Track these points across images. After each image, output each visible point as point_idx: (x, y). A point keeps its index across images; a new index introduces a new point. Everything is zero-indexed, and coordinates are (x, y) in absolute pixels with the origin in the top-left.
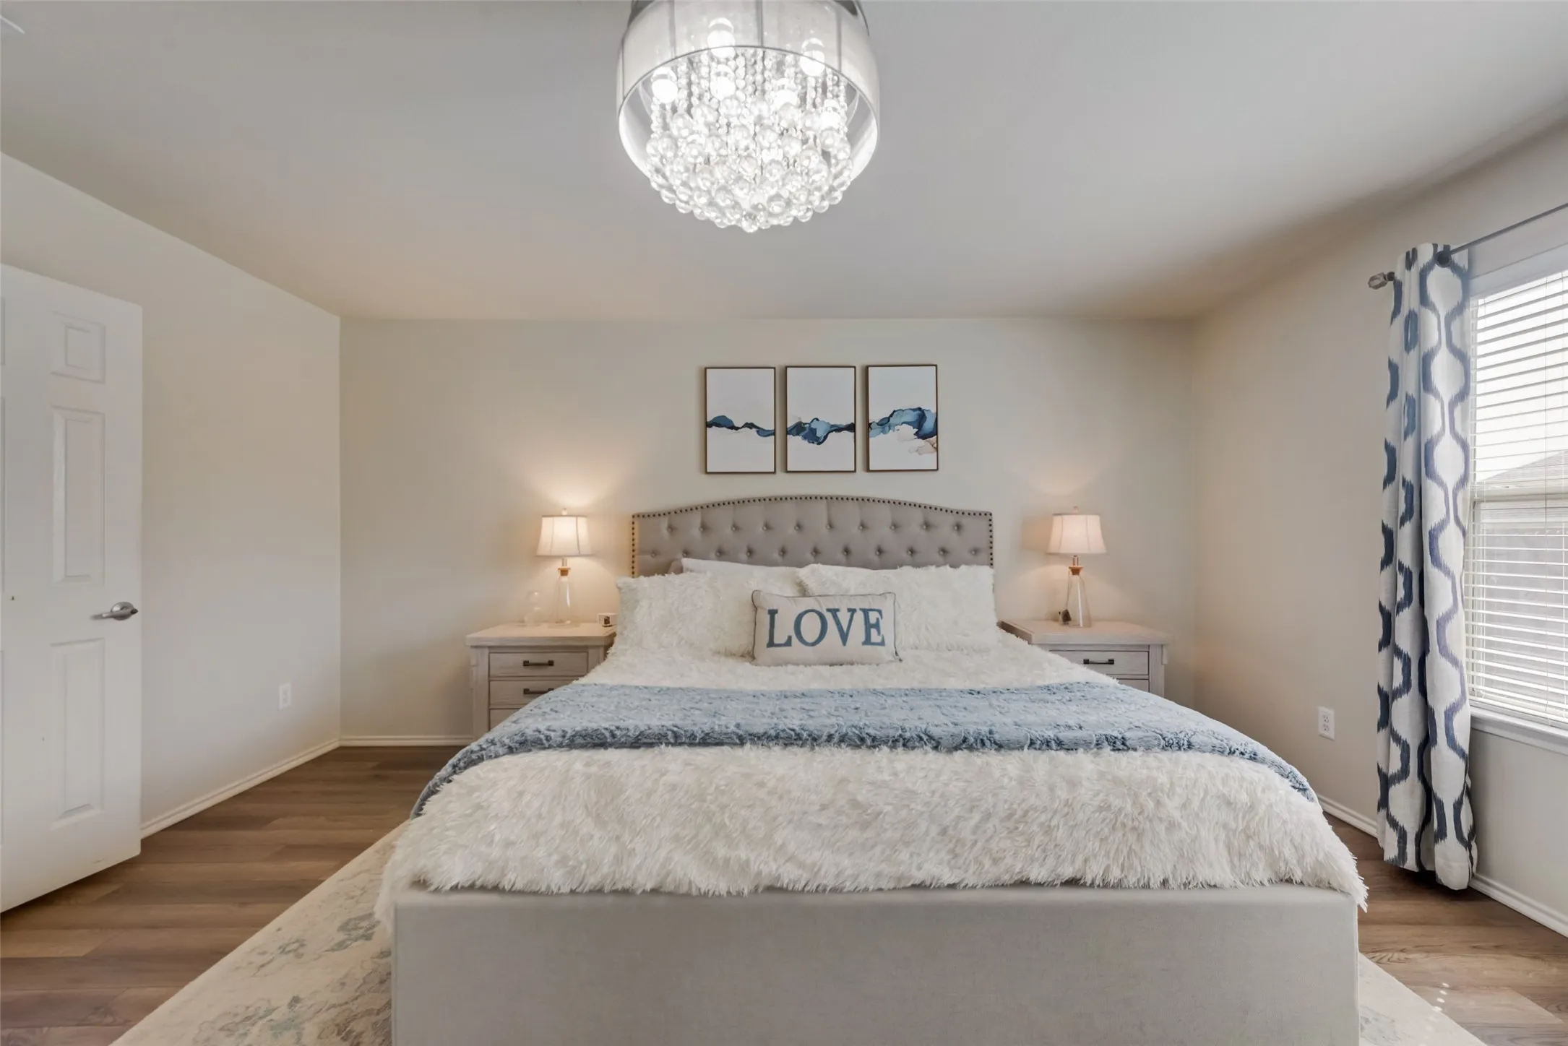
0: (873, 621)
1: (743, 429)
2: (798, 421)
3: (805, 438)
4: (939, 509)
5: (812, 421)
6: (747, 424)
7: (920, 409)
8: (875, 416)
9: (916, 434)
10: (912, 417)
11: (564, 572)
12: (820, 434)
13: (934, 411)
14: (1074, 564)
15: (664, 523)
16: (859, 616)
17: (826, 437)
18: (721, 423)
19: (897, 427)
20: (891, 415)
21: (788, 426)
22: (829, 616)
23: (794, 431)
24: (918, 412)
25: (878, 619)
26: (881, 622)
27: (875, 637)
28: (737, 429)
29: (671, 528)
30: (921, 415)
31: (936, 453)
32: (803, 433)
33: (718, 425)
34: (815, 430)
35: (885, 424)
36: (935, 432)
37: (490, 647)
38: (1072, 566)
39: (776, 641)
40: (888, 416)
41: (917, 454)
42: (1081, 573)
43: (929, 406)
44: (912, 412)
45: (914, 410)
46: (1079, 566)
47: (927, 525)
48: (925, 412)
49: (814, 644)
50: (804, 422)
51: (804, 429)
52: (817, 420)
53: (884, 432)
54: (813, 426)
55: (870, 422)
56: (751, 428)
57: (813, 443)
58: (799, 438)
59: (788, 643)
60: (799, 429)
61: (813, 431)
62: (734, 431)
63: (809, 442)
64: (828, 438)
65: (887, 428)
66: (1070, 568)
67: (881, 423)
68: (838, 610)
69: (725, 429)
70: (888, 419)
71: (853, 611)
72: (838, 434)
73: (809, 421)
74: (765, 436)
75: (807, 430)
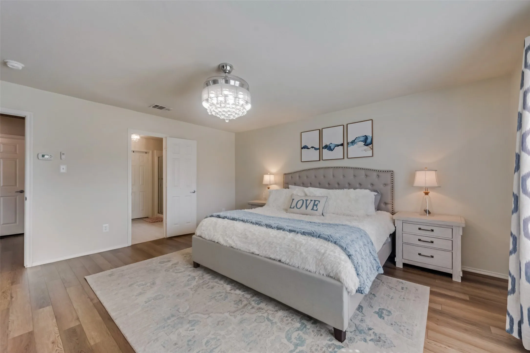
0: (316, 204)
1: (311, 149)
2: (325, 144)
3: (328, 149)
4: (369, 170)
5: (330, 144)
6: (312, 147)
7: (366, 136)
8: (350, 140)
9: (364, 144)
10: (362, 139)
11: (269, 188)
12: (332, 148)
13: (371, 136)
14: (426, 191)
15: (290, 176)
16: (313, 202)
18: (305, 147)
19: (357, 143)
20: (355, 139)
21: (323, 146)
22: (305, 202)
23: (325, 148)
25: (318, 203)
26: (319, 204)
27: (315, 208)
28: (309, 149)
29: (292, 177)
30: (366, 138)
31: (372, 151)
32: (327, 148)
34: (331, 146)
35: (353, 142)
36: (371, 143)
37: (251, 204)
38: (425, 191)
39: (291, 207)
41: (365, 151)
42: (429, 194)
43: (369, 134)
44: (363, 137)
45: (363, 136)
46: (428, 191)
48: (368, 136)
49: (299, 209)
50: (327, 144)
52: (331, 143)
53: (353, 145)
54: (330, 146)
55: (348, 142)
56: (313, 148)
57: (330, 151)
58: (326, 150)
59: (294, 208)
60: (326, 147)
61: (330, 147)
62: (308, 149)
63: (329, 150)
64: (335, 149)
65: (354, 144)
66: (424, 192)
67: (352, 142)
68: (308, 200)
69: (306, 149)
70: (354, 141)
71: (311, 200)
72: (338, 147)
73: (329, 144)
74: (317, 150)
75: (328, 147)
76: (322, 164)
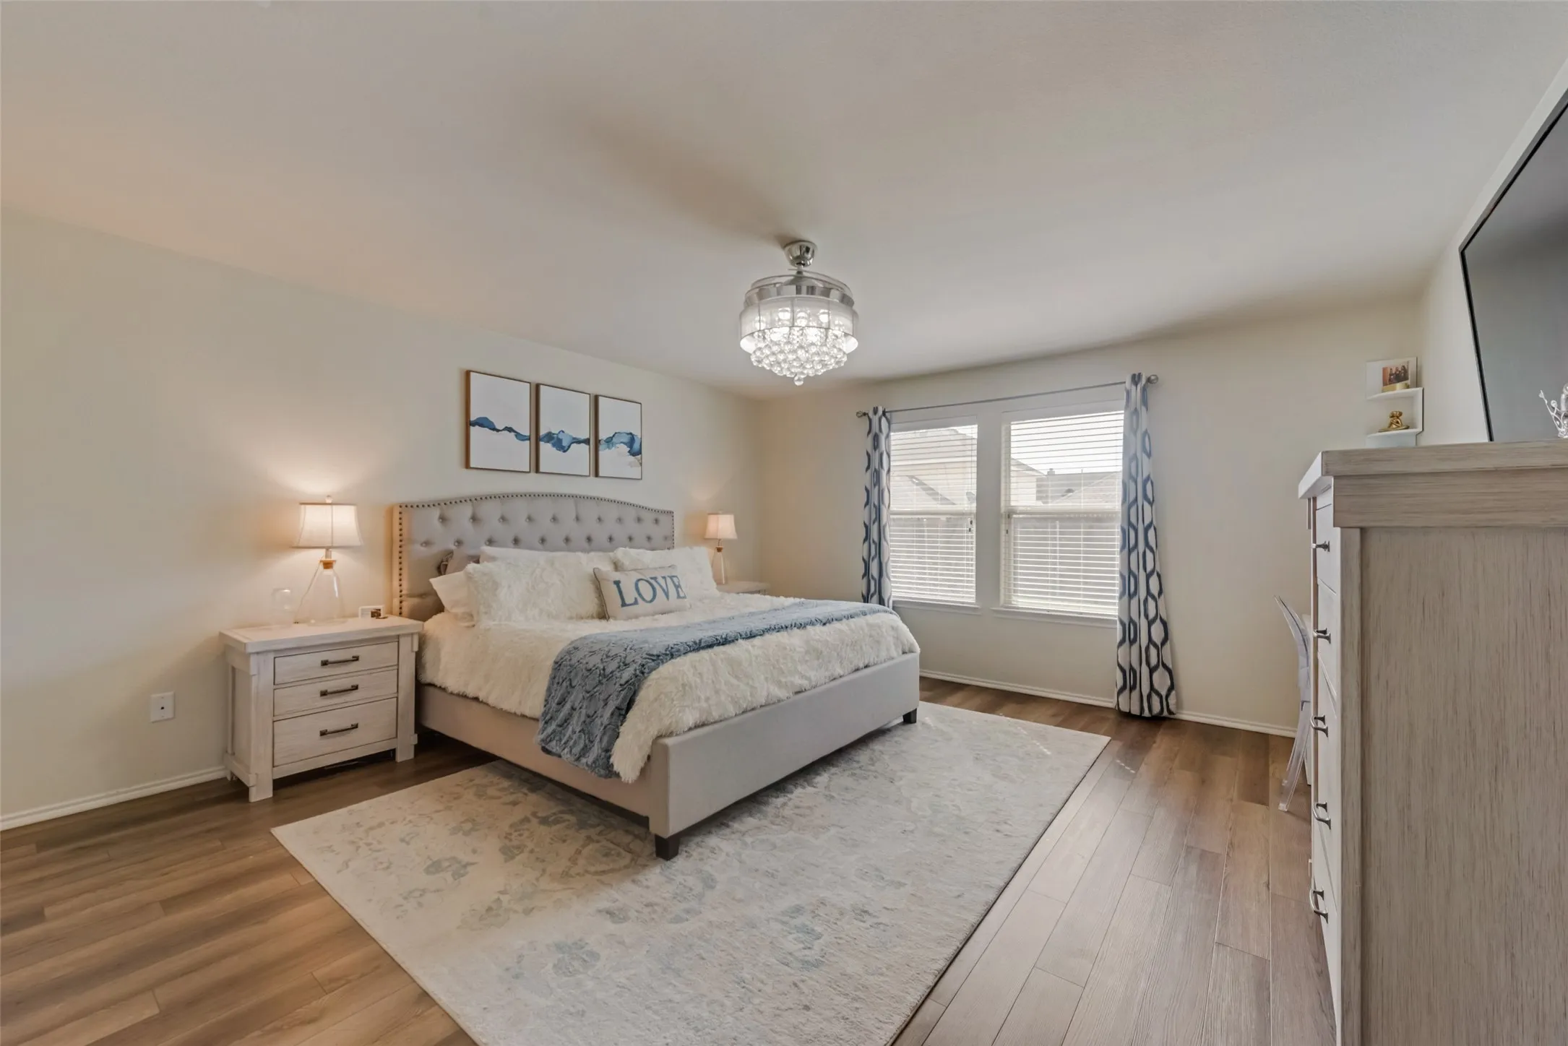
0: (677, 583)
1: (503, 432)
2: (548, 430)
3: (554, 445)
4: (645, 508)
5: (559, 432)
6: (506, 427)
7: (631, 434)
8: (603, 435)
9: (629, 452)
10: (626, 439)
11: (328, 565)
12: (565, 443)
13: (640, 437)
14: (718, 545)
15: (436, 513)
16: (669, 581)
17: (569, 447)
18: (483, 423)
19: (618, 445)
20: (614, 436)
21: (541, 434)
22: (653, 581)
23: (545, 439)
24: (630, 436)
25: (679, 582)
26: (681, 583)
27: (682, 594)
28: (498, 431)
29: (443, 519)
30: (632, 438)
31: (641, 467)
32: (553, 442)
33: (481, 425)
34: (562, 440)
35: (608, 442)
36: (639, 452)
38: (717, 547)
39: (628, 601)
40: (611, 435)
41: (628, 466)
42: (723, 551)
43: (637, 432)
44: (626, 435)
45: (628, 434)
46: (723, 546)
47: (639, 520)
48: (634, 436)
49: (651, 601)
50: (553, 432)
51: (553, 438)
52: (563, 432)
53: (609, 448)
54: (560, 436)
55: (599, 439)
56: (510, 432)
57: (559, 450)
58: (549, 445)
59: (636, 602)
60: (549, 437)
61: (560, 441)
62: (495, 432)
63: (557, 449)
64: (571, 448)
65: (610, 445)
66: (715, 548)
67: (606, 441)
68: (655, 577)
69: (487, 429)
70: (612, 438)
71: (663, 577)
72: (578, 445)
73: (557, 432)
74: (523, 440)
75: (555, 440)
76: (532, 483)
